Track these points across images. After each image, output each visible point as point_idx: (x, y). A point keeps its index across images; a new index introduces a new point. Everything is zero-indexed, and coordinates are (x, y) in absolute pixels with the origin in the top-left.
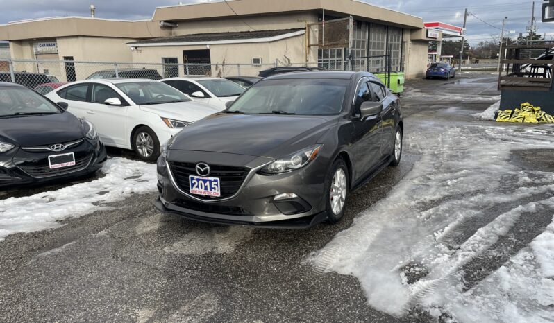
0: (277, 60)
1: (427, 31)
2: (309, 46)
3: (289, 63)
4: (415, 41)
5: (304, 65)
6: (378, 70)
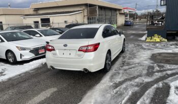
0: (73, 21)
1: (124, 10)
2: (84, 16)
3: (77, 22)
4: (120, 14)
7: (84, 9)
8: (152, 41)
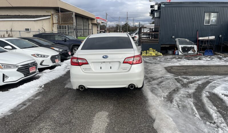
0: (39, 29)
1: (97, 20)
2: (53, 24)
3: (45, 31)
4: (93, 24)
5: (51, 32)
6: (80, 35)
7: (52, 14)
8: (148, 55)
